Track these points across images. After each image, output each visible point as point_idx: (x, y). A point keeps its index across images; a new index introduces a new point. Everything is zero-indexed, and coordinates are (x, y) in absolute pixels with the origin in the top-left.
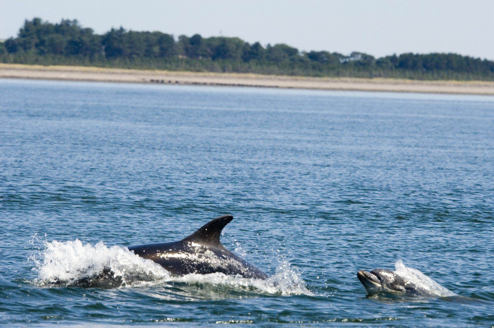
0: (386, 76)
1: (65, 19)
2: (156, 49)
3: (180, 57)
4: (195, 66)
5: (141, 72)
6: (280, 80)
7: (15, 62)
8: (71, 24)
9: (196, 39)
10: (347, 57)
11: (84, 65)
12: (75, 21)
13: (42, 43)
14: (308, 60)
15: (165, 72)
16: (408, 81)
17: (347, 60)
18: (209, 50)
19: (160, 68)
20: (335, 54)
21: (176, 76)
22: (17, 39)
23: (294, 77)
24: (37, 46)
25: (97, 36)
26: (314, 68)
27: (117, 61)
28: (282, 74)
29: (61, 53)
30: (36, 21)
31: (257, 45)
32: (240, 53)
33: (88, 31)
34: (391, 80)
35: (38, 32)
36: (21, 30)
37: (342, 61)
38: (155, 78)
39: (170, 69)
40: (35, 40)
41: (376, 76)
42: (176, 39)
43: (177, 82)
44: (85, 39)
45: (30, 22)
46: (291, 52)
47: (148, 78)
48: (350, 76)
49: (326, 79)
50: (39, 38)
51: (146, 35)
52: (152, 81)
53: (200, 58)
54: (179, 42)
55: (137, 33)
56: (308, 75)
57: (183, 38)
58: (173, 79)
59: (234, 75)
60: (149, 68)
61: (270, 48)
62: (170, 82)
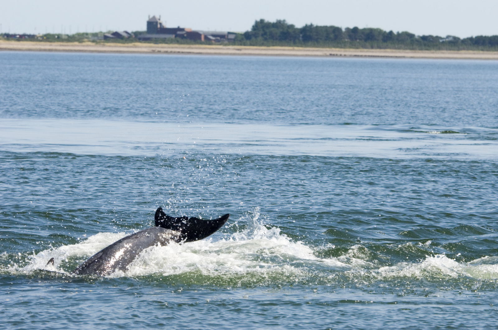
0: (468, 49)
1: (279, 19)
2: (332, 36)
3: (346, 40)
4: (355, 45)
5: (324, 49)
6: (405, 52)
7: (251, 45)
8: (282, 22)
9: (355, 30)
10: (444, 38)
11: (290, 46)
12: (284, 21)
13: (265, 34)
14: (421, 40)
15: (337, 49)
16: (481, 52)
17: (444, 40)
18: (363, 36)
19: (334, 47)
20: (437, 37)
21: (345, 51)
22: (251, 32)
23: (413, 51)
24: (262, 35)
25: (297, 29)
26: (425, 45)
27: (310, 43)
28: (406, 49)
29: (276, 39)
30: (262, 21)
31: (391, 32)
32: (381, 37)
33: (292, 26)
34: (471, 52)
35: (263, 27)
36: (253, 27)
37: (441, 41)
38: (333, 53)
39: (341, 48)
40: (261, 32)
41: (461, 49)
42: (344, 30)
43: (345, 55)
44: (290, 30)
45: (258, 22)
46: (411, 36)
47: (328, 53)
48: (447, 50)
49: (432, 51)
50: (264, 30)
51: (326, 28)
52: (331, 55)
53: (358, 41)
54: (345, 32)
55: (321, 27)
56: (421, 49)
57: (348, 29)
58: (343, 53)
59: (378, 50)
60: (329, 47)
61: (399, 34)
62: (341, 55)
